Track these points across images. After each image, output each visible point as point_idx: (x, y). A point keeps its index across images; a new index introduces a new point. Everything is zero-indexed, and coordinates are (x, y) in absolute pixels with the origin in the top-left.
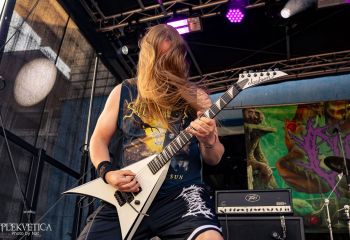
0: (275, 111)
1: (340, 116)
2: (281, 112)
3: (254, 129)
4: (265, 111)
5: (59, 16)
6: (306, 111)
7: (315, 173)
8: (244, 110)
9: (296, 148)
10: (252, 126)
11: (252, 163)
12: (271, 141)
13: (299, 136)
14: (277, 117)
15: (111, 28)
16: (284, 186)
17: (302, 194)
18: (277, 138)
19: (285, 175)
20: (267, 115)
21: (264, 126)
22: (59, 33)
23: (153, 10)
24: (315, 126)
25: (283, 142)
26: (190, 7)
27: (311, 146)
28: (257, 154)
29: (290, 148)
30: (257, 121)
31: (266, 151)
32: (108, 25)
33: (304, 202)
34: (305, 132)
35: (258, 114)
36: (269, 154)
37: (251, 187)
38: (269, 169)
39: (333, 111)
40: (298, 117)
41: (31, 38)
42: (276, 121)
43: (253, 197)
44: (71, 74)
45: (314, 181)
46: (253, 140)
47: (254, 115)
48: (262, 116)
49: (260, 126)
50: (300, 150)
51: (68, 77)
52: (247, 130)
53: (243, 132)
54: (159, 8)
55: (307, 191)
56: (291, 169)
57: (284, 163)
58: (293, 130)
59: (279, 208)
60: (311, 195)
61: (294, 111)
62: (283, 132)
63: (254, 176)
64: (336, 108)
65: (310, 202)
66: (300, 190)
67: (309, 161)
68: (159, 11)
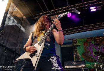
0: (81, 40)
1: (98, 41)
2: (82, 40)
4: (78, 40)
5: (21, 14)
6: (89, 40)
7: (92, 57)
8: (72, 40)
9: (87, 50)
10: (75, 44)
11: (75, 54)
12: (80, 48)
13: (87, 47)
14: (81, 41)
15: (35, 18)
16: (84, 60)
17: (89, 63)
18: (82, 47)
19: (84, 57)
20: (79, 41)
21: (78, 44)
22: (21, 19)
24: (92, 44)
26: (57, 12)
27: (91, 49)
28: (76, 52)
29: (85, 50)
30: (76, 43)
31: (79, 51)
32: (34, 17)
33: (89, 65)
34: (89, 45)
35: (76, 41)
37: (75, 60)
38: (80, 56)
39: (96, 39)
43: (74, 63)
45: (92, 59)
46: (75, 48)
47: (75, 41)
48: (77, 41)
49: (77, 44)
51: (24, 32)
52: (73, 45)
53: (72, 46)
54: (48, 12)
55: (90, 62)
56: (86, 56)
57: (84, 54)
58: (86, 45)
59: (82, 66)
60: (91, 63)
61: (86, 40)
62: (83, 45)
63: (75, 58)
64: (97, 39)
65: (91, 65)
66: (88, 61)
67: (90, 53)
68: (48, 13)
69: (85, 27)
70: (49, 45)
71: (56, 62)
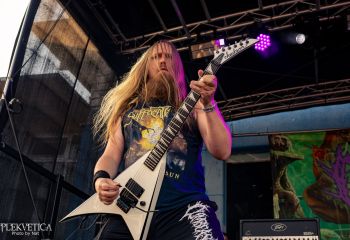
0: (303, 138)
2: (308, 138)
3: (280, 157)
4: (292, 137)
5: (78, 38)
6: (335, 138)
7: (344, 202)
8: (270, 136)
9: (324, 176)
10: (278, 153)
11: (278, 192)
12: (298, 169)
13: (328, 164)
14: (305, 144)
15: (132, 51)
16: (311, 215)
17: (330, 224)
18: (305, 165)
19: (313, 204)
20: (294, 142)
21: (291, 153)
22: (79, 56)
23: (176, 31)
24: (344, 154)
25: (311, 171)
26: (215, 29)
27: (340, 174)
28: (284, 182)
29: (318, 176)
30: (284, 148)
31: (293, 179)
32: (128, 48)
33: (332, 232)
34: (333, 160)
35: (285, 140)
36: (296, 182)
37: (277, 216)
38: (296, 197)
40: (327, 143)
41: (49, 61)
42: (303, 148)
43: (279, 227)
44: (91, 99)
45: (344, 211)
46: (280, 167)
47: (280, 142)
48: (289, 142)
49: (287, 154)
50: (329, 178)
51: (88, 101)
52: (273, 157)
53: (269, 159)
54: (182, 30)
55: (335, 221)
56: (319, 198)
57: (312, 192)
58: (322, 157)
59: (306, 238)
60: (340, 226)
61: (322, 138)
62: (311, 159)
63: (281, 204)
65: (339, 233)
66: (328, 219)
67: (337, 190)
68: (182, 33)
69: (323, 87)
70: (182, 163)
71: (206, 224)
